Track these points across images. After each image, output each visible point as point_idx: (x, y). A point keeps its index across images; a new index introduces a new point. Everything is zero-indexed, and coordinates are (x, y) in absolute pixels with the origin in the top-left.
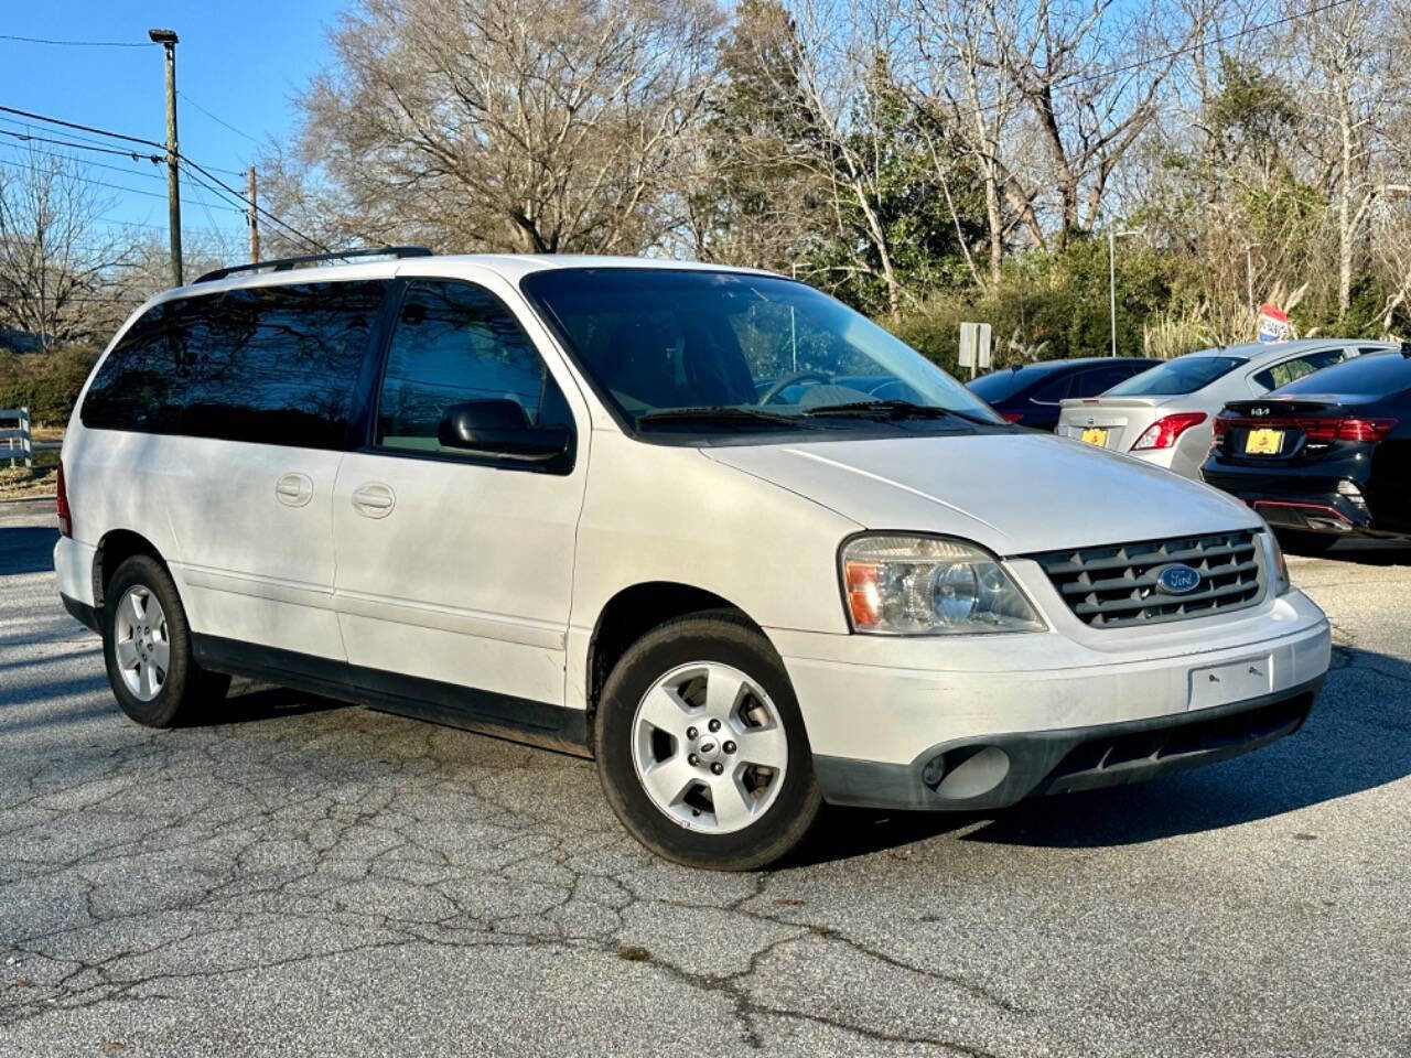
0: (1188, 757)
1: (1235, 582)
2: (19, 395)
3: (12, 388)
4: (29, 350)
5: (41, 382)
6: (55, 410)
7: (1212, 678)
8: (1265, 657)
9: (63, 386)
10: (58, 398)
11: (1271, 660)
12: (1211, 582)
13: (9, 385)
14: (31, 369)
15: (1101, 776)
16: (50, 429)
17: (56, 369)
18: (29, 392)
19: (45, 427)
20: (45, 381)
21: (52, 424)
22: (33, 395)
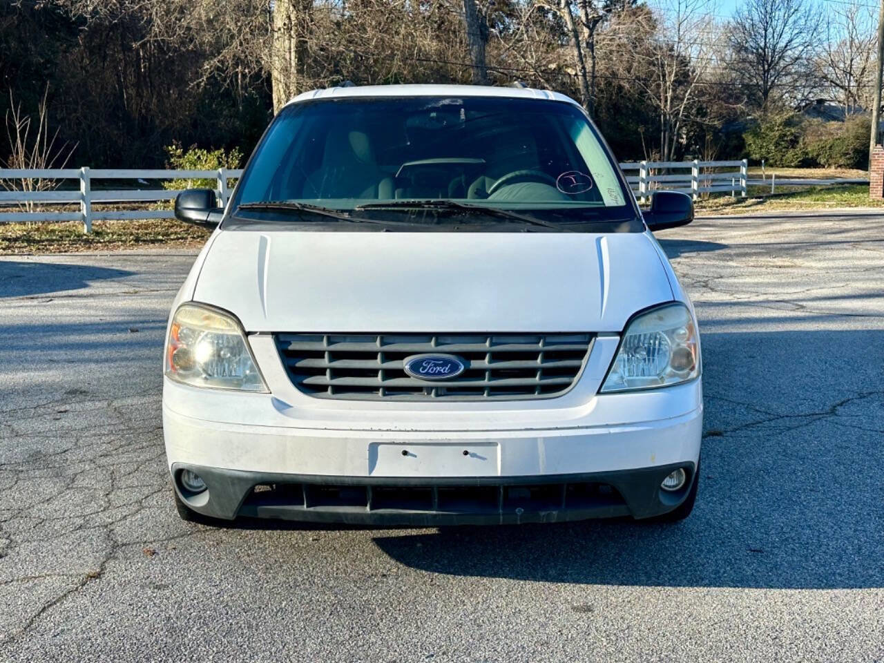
0: (410, 514)
1: (534, 376)
2: (823, 147)
3: (818, 143)
4: (835, 119)
5: (837, 139)
6: (843, 158)
7: (405, 453)
8: (496, 444)
9: (850, 142)
10: (846, 150)
11: (499, 447)
12: (487, 374)
13: (817, 141)
14: (832, 132)
15: (304, 513)
16: (839, 170)
17: (847, 131)
18: (828, 146)
19: (836, 168)
20: (839, 139)
21: (840, 166)
22: (830, 148)
